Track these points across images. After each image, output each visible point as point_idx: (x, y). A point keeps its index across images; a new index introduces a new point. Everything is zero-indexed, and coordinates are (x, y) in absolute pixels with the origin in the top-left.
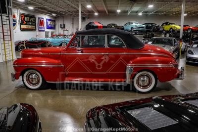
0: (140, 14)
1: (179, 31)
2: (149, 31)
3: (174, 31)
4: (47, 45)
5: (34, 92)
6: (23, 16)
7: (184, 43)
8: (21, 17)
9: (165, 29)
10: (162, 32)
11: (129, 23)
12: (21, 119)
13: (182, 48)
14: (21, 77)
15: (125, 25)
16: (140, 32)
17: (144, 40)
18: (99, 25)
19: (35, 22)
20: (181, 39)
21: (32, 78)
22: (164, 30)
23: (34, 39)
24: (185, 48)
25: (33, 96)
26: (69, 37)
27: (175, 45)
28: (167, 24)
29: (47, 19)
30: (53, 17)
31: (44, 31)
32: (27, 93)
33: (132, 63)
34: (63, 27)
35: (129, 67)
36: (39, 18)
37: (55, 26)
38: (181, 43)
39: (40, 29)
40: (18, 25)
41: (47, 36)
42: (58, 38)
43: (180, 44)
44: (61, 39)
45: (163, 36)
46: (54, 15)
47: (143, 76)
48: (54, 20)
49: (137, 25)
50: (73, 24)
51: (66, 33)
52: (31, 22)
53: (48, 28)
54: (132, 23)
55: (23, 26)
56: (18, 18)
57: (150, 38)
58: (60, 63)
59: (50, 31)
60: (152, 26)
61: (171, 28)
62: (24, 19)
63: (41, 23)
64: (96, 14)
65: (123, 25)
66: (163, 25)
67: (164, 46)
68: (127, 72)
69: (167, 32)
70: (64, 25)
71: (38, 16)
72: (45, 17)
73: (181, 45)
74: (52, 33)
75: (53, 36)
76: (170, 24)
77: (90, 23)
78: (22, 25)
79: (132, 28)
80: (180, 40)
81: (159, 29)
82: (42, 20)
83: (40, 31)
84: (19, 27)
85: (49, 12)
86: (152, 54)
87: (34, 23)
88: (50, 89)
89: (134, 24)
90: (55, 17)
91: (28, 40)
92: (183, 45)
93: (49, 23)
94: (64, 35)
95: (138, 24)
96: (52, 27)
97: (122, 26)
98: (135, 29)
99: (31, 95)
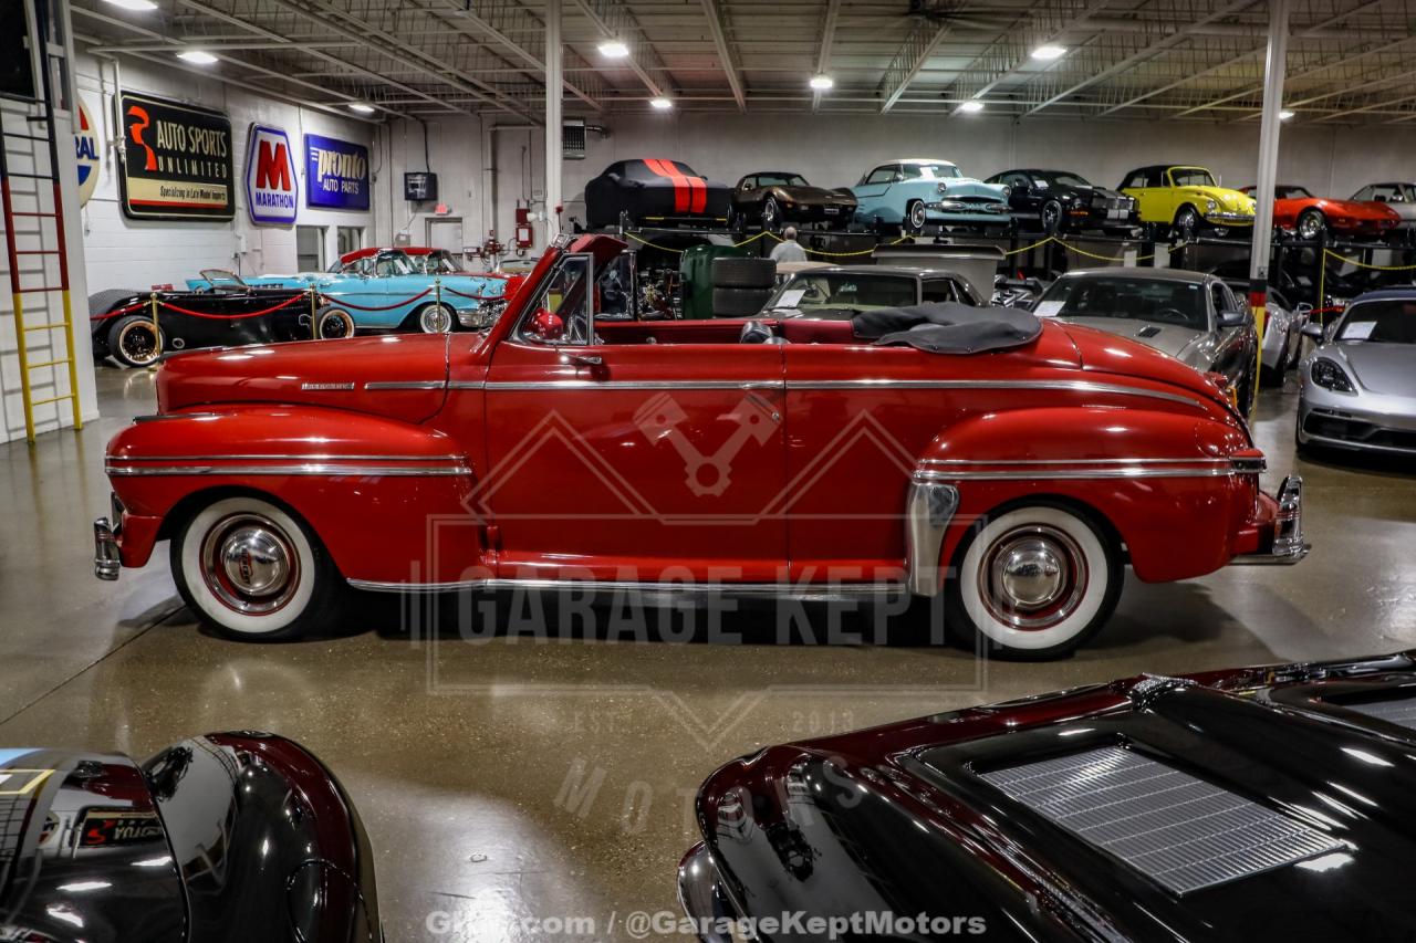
0: (972, 107)
1: (1242, 230)
2: (1034, 226)
3: (1203, 224)
4: (317, 320)
5: (256, 655)
6: (140, 116)
7: (1277, 312)
8: (129, 120)
9: (1147, 215)
10: (1126, 234)
11: (896, 168)
12: (266, 848)
13: (1264, 344)
14: (161, 551)
15: (866, 181)
16: (970, 230)
17: (1001, 286)
18: (679, 180)
19: (229, 161)
20: (1259, 286)
21: (244, 558)
22: (1134, 218)
23: (219, 281)
24: (1286, 348)
25: (253, 684)
26: (466, 265)
27: (1221, 326)
28: (1155, 176)
29: (309, 140)
30: (351, 121)
31: (287, 222)
32: (211, 664)
33: (949, 454)
34: (424, 193)
35: (927, 476)
36: (254, 130)
37: (365, 185)
38: (1259, 313)
39: (261, 210)
40: (105, 181)
41: (308, 259)
42: (394, 271)
43: (1252, 321)
44: (411, 282)
45: (1130, 259)
46: (363, 108)
47: (1022, 537)
48: (357, 147)
49: (950, 182)
50: (495, 170)
51: (443, 237)
52: (201, 157)
53: (318, 200)
54: (913, 171)
55: (145, 189)
56: (104, 129)
57: (1044, 274)
58: (439, 448)
59: (332, 219)
60: (1057, 189)
61: (1186, 208)
62: (150, 135)
63: (271, 165)
64: (662, 104)
65: (851, 184)
66: (1127, 183)
67: (1150, 333)
68: (917, 517)
69: (1159, 232)
70: (432, 180)
71: (248, 115)
72: (298, 126)
73: (1258, 327)
74: (347, 236)
75: (351, 259)
76: (1177, 175)
77: (619, 167)
78: (131, 182)
79: (910, 203)
80: (1256, 293)
81: (1103, 214)
82: (274, 140)
83: (259, 221)
84: (114, 193)
85: (323, 89)
86: (1081, 386)
87: (216, 167)
88: (372, 636)
89: (928, 176)
90: (366, 126)
91: (180, 286)
92: (1271, 326)
93: (326, 162)
94: (437, 254)
95: (952, 172)
96: (349, 196)
97: (847, 192)
98: (932, 214)
99: (235, 676)
